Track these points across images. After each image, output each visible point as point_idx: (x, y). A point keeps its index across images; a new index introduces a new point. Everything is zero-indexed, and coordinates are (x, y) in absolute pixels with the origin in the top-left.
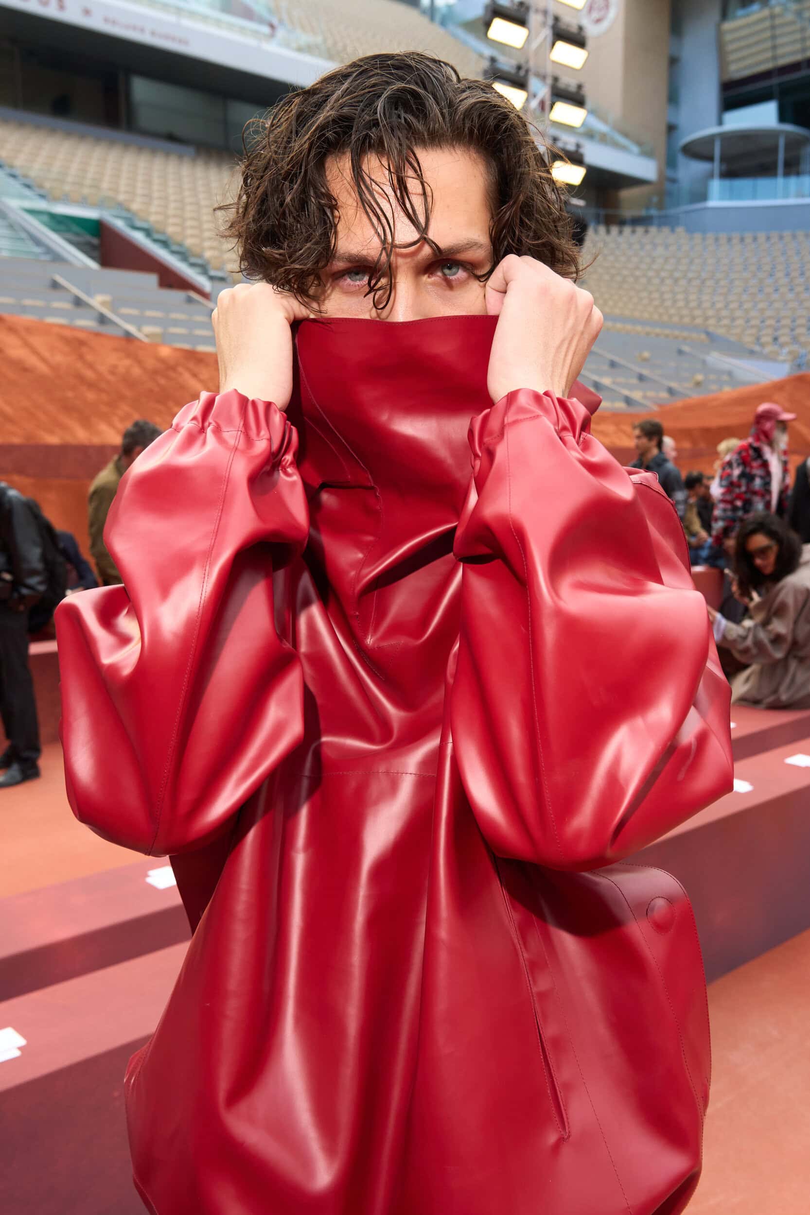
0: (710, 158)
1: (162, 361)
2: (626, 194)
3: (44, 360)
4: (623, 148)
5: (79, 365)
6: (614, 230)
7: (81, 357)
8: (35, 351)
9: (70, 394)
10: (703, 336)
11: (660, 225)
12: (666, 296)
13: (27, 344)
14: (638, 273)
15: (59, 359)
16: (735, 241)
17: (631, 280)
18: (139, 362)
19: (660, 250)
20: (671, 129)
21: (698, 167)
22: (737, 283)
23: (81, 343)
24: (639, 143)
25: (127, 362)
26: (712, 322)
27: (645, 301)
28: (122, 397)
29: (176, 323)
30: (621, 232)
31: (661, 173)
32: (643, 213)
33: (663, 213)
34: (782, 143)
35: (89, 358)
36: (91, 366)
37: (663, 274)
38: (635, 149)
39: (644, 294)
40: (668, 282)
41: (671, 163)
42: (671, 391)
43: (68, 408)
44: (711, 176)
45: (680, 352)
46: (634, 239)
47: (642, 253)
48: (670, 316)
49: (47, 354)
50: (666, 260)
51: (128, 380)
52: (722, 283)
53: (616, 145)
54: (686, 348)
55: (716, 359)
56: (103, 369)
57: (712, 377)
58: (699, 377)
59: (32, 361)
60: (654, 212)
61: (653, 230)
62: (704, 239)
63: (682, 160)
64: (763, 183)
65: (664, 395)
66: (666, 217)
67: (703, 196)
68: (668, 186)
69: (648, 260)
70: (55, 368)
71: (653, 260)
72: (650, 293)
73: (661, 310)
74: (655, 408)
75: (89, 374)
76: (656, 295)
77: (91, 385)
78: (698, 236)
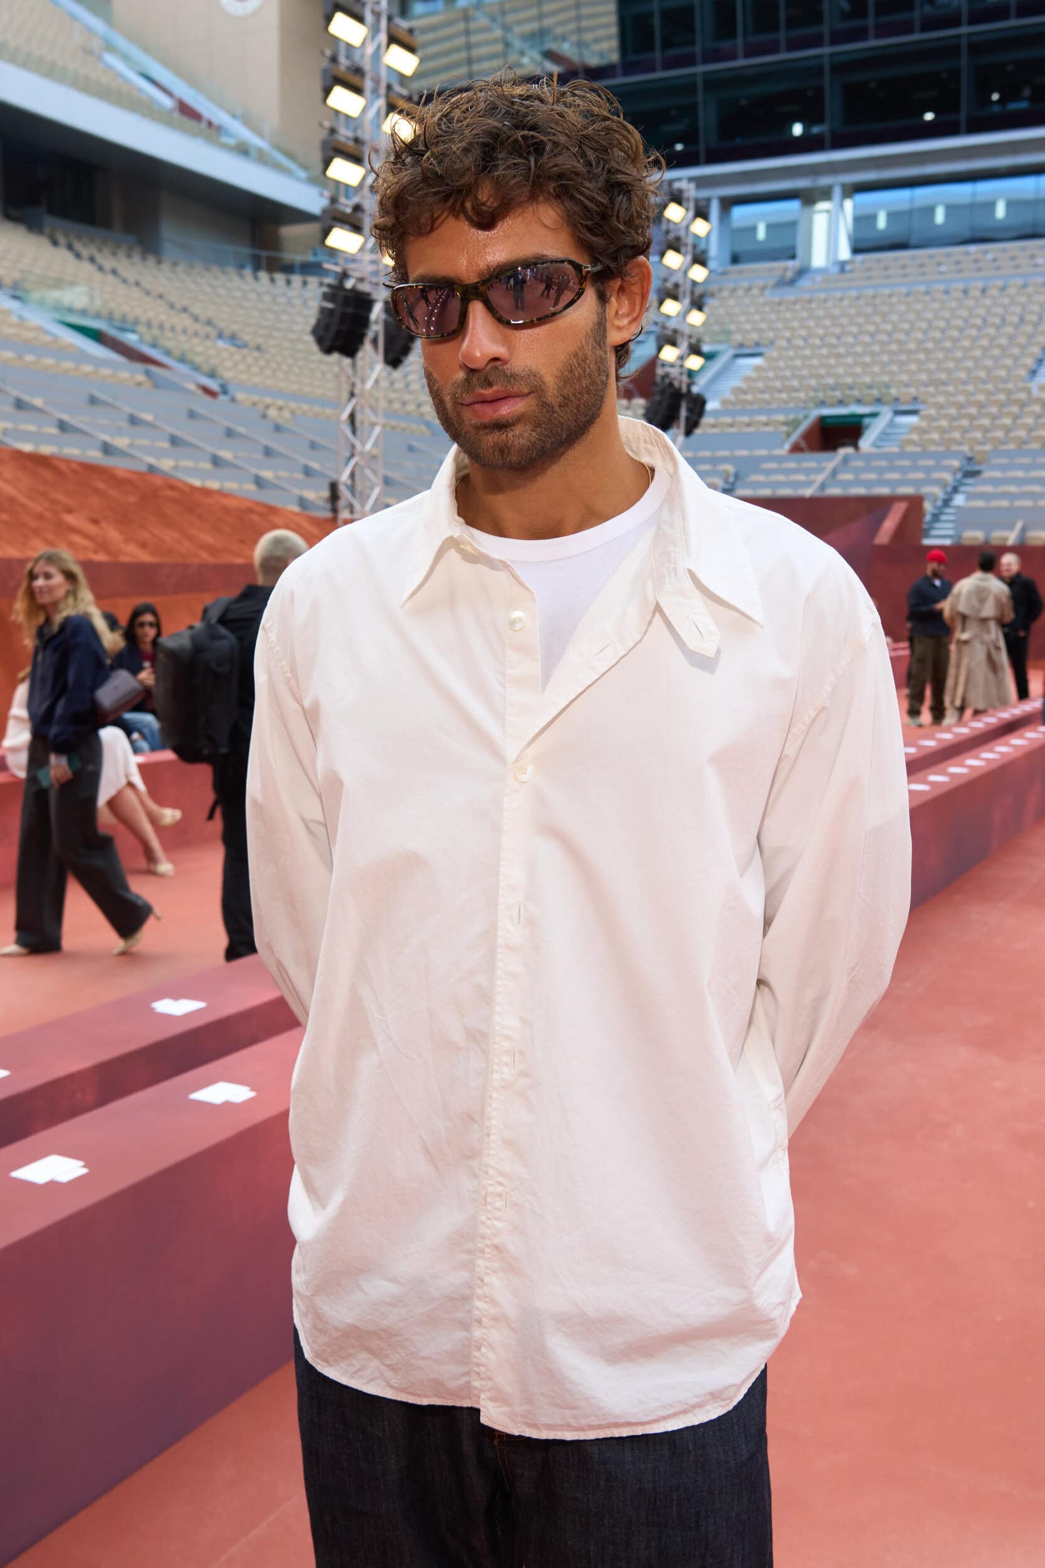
2: (288, 233)
4: (288, 172)
24: (302, 165)
30: (289, 282)
32: (310, 258)
38: (301, 174)
53: (278, 167)
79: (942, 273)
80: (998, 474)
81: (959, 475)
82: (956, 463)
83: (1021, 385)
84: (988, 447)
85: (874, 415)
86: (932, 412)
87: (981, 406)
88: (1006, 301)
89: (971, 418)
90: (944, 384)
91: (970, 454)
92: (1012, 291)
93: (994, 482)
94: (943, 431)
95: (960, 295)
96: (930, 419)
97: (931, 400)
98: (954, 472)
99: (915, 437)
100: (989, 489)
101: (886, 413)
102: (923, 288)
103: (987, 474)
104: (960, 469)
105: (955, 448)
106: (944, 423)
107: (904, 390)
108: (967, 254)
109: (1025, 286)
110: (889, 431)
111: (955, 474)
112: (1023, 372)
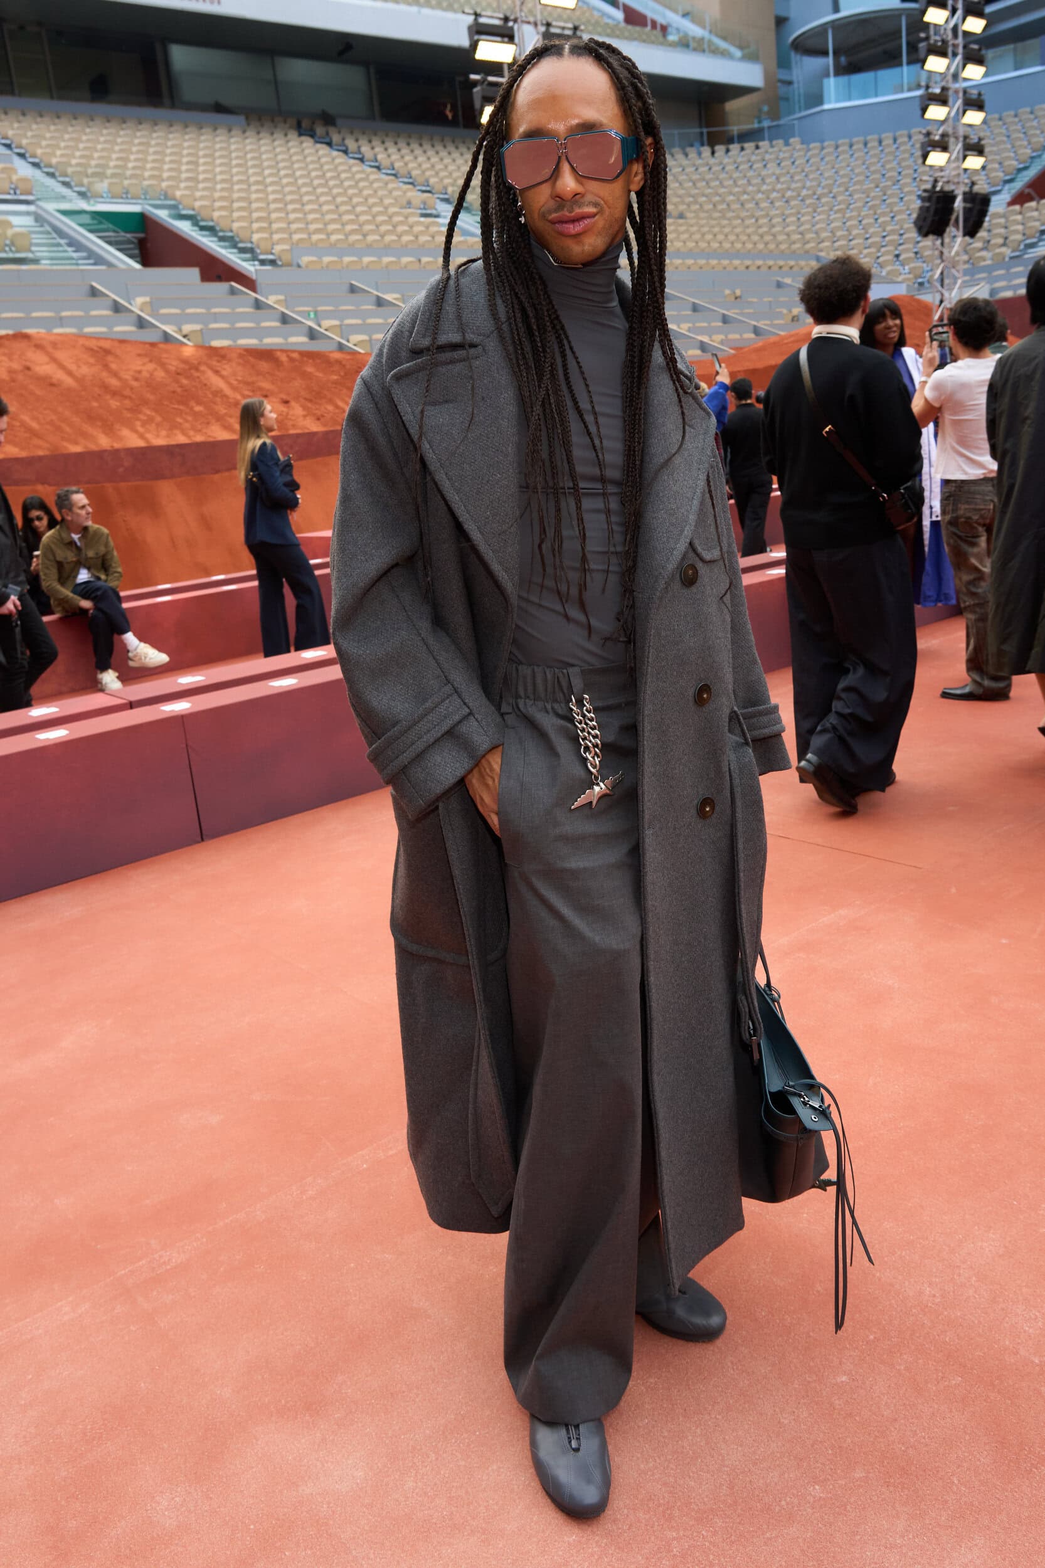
0: (825, 53)
1: (185, 361)
2: (732, 106)
3: (70, 373)
4: (724, 54)
5: (104, 374)
6: (720, 149)
7: (106, 366)
8: (62, 367)
9: (95, 404)
11: (771, 139)
13: (54, 360)
14: (744, 197)
15: (85, 370)
16: (858, 146)
18: (162, 365)
19: (772, 167)
20: (781, 22)
21: (812, 64)
22: (856, 196)
23: (107, 352)
24: (741, 48)
25: (151, 366)
28: (145, 402)
29: (216, 318)
30: (727, 152)
31: (767, 77)
33: (774, 123)
34: (903, 23)
35: (113, 366)
36: (115, 375)
38: (738, 53)
40: (779, 203)
41: (783, 63)
43: (91, 417)
44: (828, 75)
46: (741, 157)
47: (751, 174)
49: (73, 368)
50: (778, 178)
51: (151, 385)
52: (840, 198)
53: (716, 52)
56: (126, 376)
59: (59, 375)
60: (765, 123)
61: (764, 144)
62: (823, 148)
63: (795, 57)
64: (886, 75)
66: (778, 127)
67: (819, 99)
68: (782, 90)
69: (757, 181)
70: (80, 380)
71: (763, 181)
75: (114, 382)
77: (115, 394)
78: (814, 145)
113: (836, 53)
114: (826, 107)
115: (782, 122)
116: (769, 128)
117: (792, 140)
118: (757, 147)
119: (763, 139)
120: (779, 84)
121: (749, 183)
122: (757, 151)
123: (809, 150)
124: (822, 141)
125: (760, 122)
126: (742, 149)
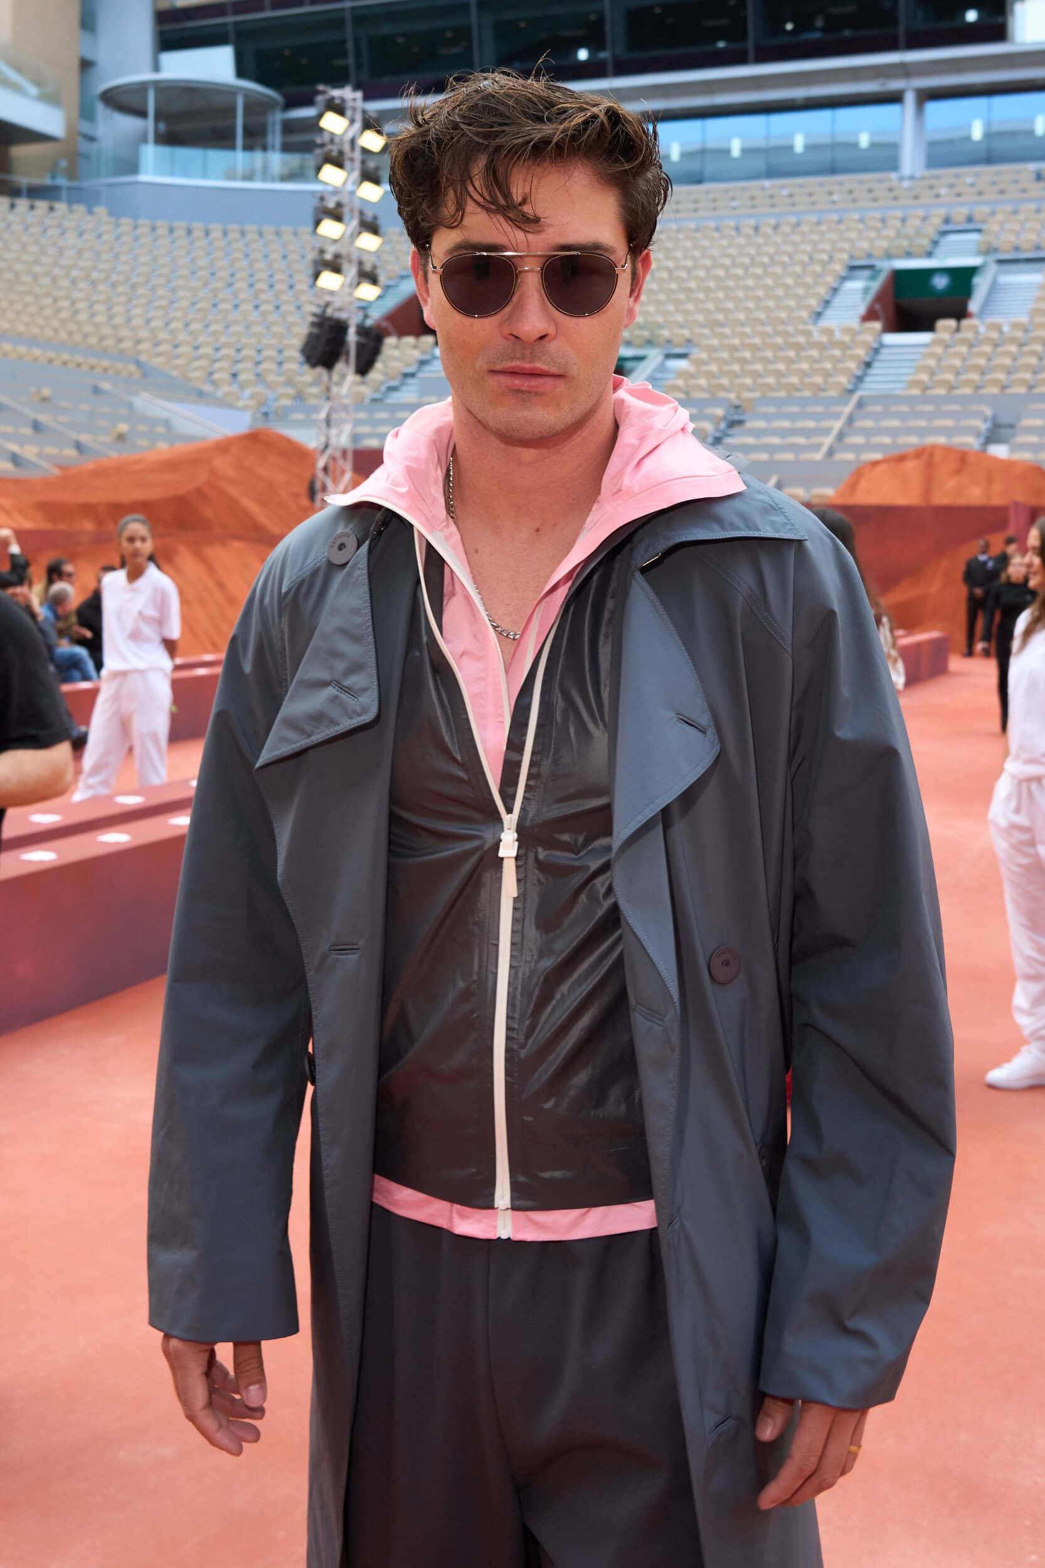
0: (142, 114)
2: (19, 152)
4: (15, 88)
6: (3, 202)
10: (132, 368)
11: (70, 202)
12: (81, 305)
14: (37, 269)
16: (180, 233)
17: (27, 278)
19: (71, 239)
20: (86, 65)
21: (127, 124)
22: (181, 293)
26: (145, 346)
27: (49, 312)
30: (13, 206)
31: (70, 127)
32: (47, 181)
33: (75, 184)
34: (240, 102)
37: (75, 273)
39: (48, 301)
40: (82, 285)
41: (87, 113)
42: (79, 447)
44: (144, 140)
45: (97, 391)
46: (31, 217)
47: (43, 241)
48: (86, 336)
50: (80, 252)
52: (161, 292)
53: (5, 82)
54: (106, 386)
55: (147, 403)
57: (142, 428)
58: (123, 427)
60: (62, 181)
61: (61, 207)
62: (136, 227)
63: (100, 108)
64: (217, 157)
65: (71, 452)
66: (79, 189)
67: (132, 166)
68: (83, 146)
69: (52, 251)
71: (61, 252)
72: (56, 300)
73: (71, 326)
74: (56, 472)
76: (64, 303)
78: (126, 221)
79: (734, 208)
80: (762, 424)
81: (723, 425)
82: (719, 412)
83: (801, 327)
84: (756, 395)
85: (640, 359)
86: (704, 356)
87: (755, 348)
88: (797, 238)
89: (743, 361)
90: (721, 325)
91: (737, 403)
92: (805, 228)
93: (757, 433)
94: (710, 375)
95: (751, 232)
96: (699, 362)
97: (704, 342)
98: (716, 420)
99: (680, 382)
100: (750, 440)
101: (655, 356)
102: (712, 224)
103: (751, 424)
104: (724, 418)
105: (723, 395)
106: (714, 368)
107: (677, 331)
108: (763, 188)
109: (819, 223)
110: (658, 376)
111: (718, 423)
112: (804, 314)
113: (158, 116)
114: (143, 178)
115: (86, 184)
116: (69, 188)
117: (97, 209)
118: (52, 209)
119: (58, 199)
120: (80, 139)
121: (43, 251)
122: (53, 215)
123: (118, 225)
124: (136, 218)
125: (53, 177)
126: (32, 207)
